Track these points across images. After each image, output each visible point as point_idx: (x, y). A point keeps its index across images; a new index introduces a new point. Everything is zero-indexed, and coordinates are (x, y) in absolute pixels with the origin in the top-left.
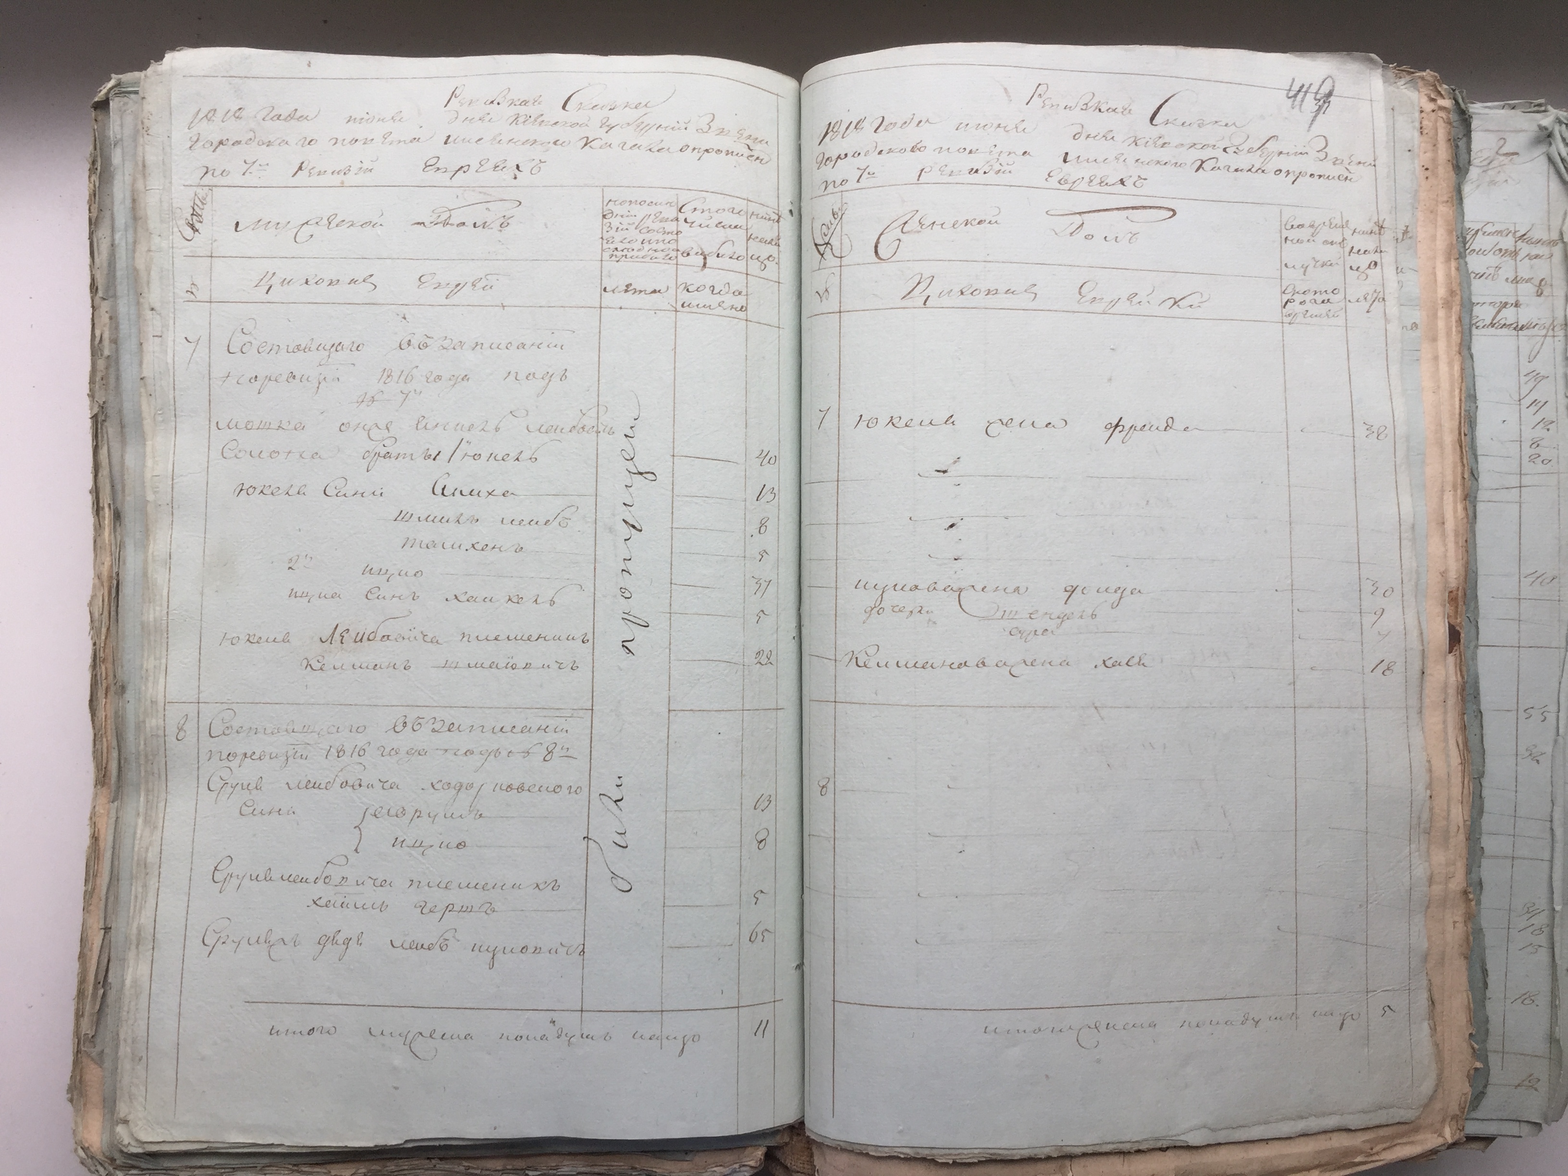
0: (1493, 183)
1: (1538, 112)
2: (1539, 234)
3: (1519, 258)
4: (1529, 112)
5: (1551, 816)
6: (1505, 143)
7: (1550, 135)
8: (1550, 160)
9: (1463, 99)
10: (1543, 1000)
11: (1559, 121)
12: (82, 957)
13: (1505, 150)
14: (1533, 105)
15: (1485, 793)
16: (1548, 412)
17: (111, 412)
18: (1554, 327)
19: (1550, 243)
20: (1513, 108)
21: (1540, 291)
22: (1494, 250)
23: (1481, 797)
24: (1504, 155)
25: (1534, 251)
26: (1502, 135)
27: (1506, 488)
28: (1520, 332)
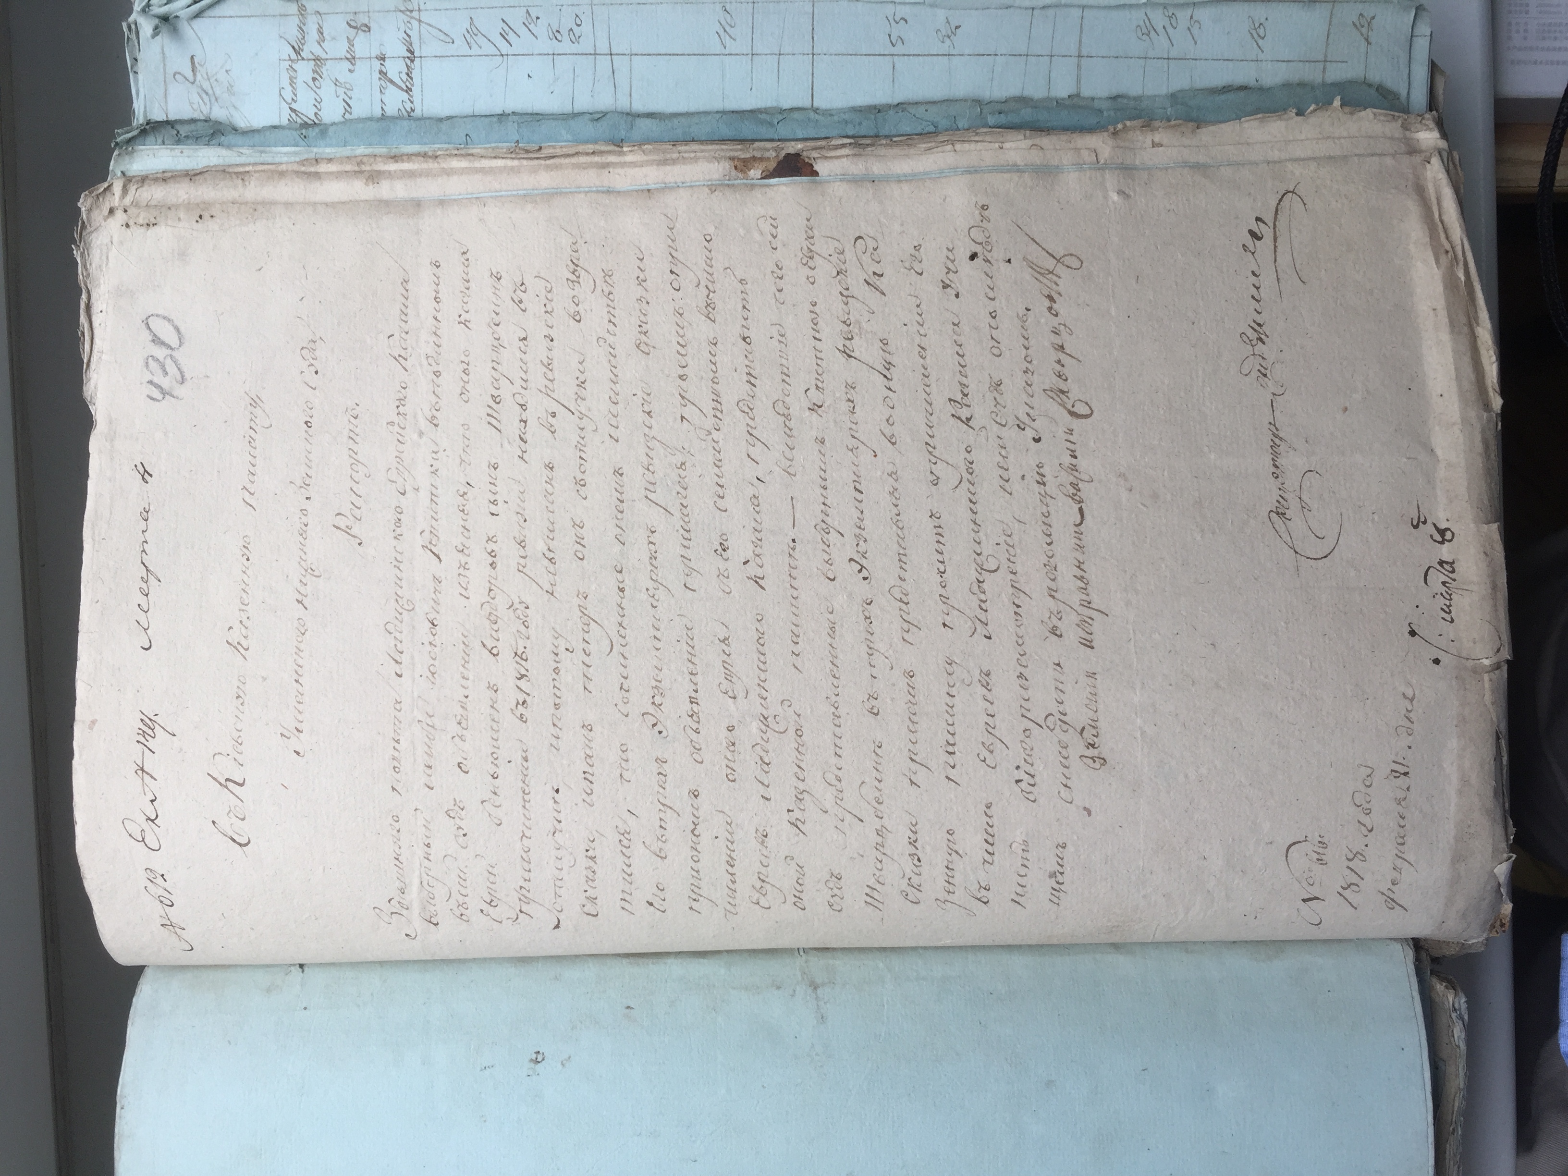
0: (230, 89)
1: (137, 33)
2: (291, 30)
3: (324, 56)
4: (139, 43)
5: (1026, 8)
6: (179, 73)
7: (165, 19)
8: (198, 15)
9: (128, 130)
10: (1259, 11)
11: (146, 10)
13: (189, 74)
14: (130, 37)
15: (998, 95)
16: (516, 18)
18: (408, 10)
19: (302, 15)
20: (136, 60)
21: (363, 28)
22: (315, 88)
23: (1005, 102)
24: (195, 75)
25: (313, 35)
26: (170, 77)
27: (613, 73)
28: (416, 55)
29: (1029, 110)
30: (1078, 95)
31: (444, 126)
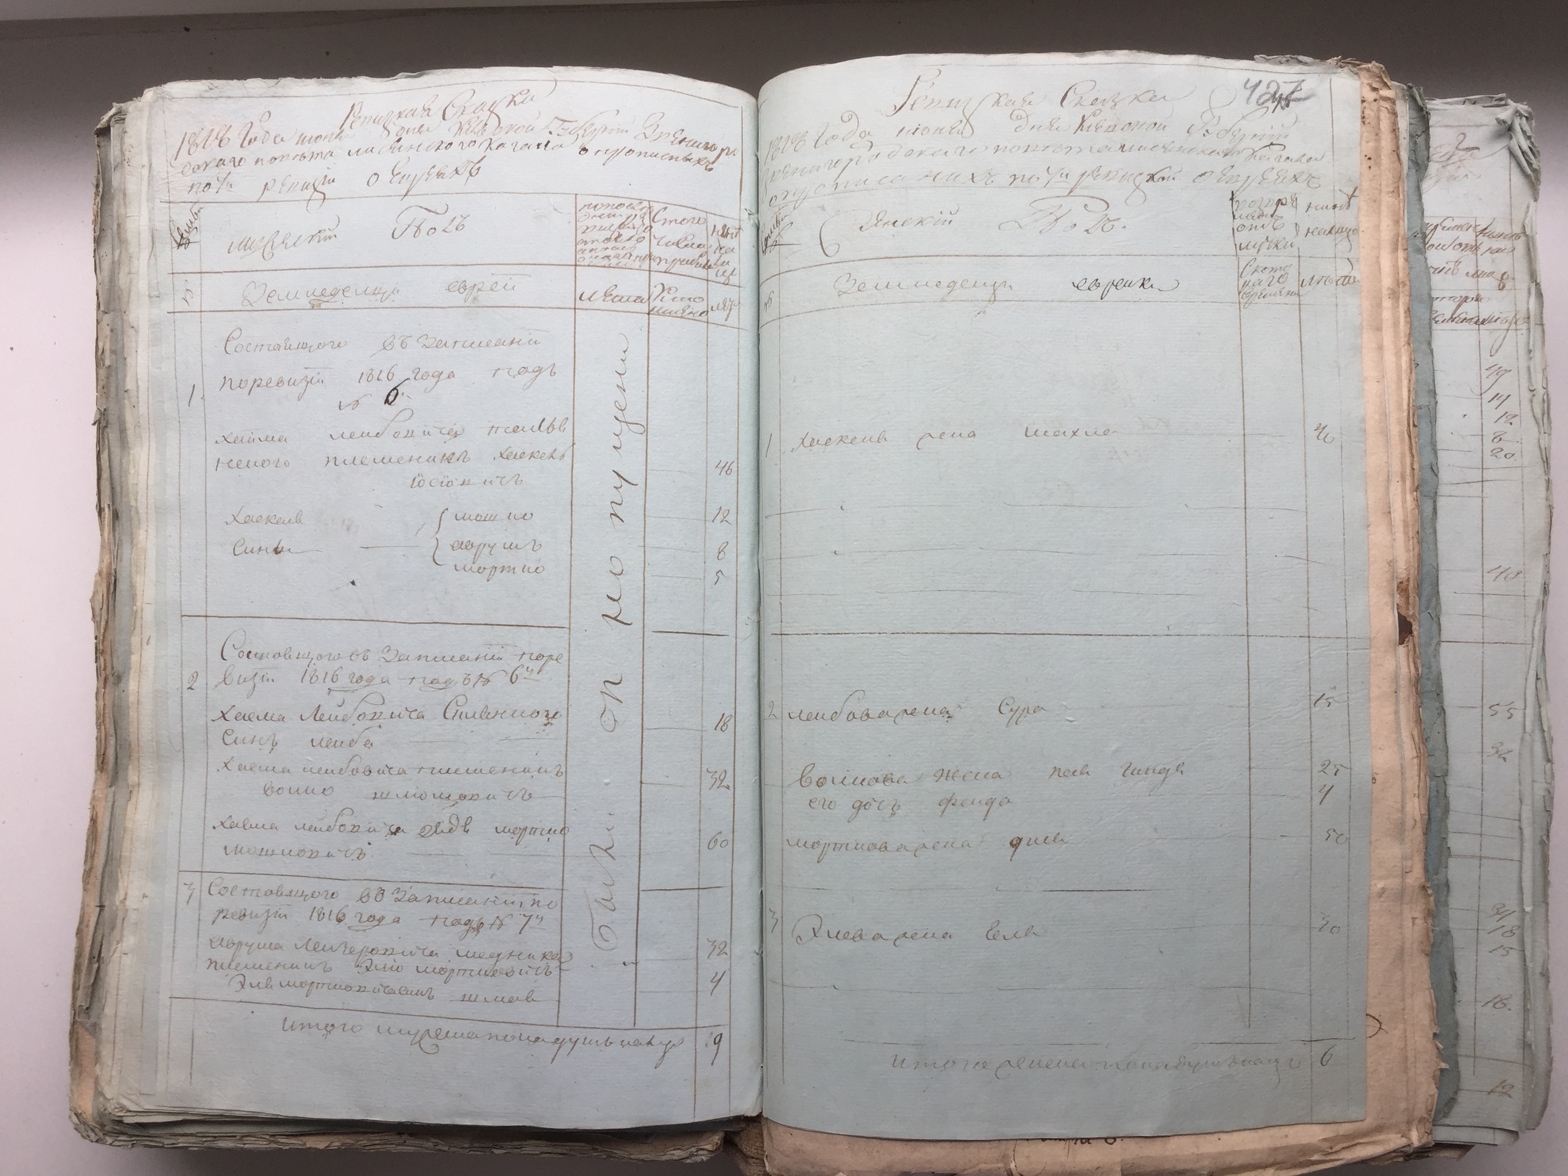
0: (1452, 178)
1: (1498, 106)
2: (1500, 228)
3: (1479, 253)
4: (1489, 107)
5: (1520, 815)
6: (1465, 138)
7: (1510, 129)
8: (1512, 154)
9: (1420, 96)
10: (1516, 1003)
11: (1518, 113)
12: (79, 932)
13: (1464, 145)
14: (1494, 99)
15: (1451, 791)
16: (1511, 406)
17: (113, 419)
18: (1517, 320)
19: (1513, 236)
20: (1474, 103)
21: (1502, 285)
22: (1454, 245)
23: (1446, 796)
24: (1464, 150)
25: (1496, 245)
26: (1462, 130)
27: (1468, 483)
28: (1481, 326)
29: (1440, 815)
30: (1450, 855)
31: (1424, 347)
